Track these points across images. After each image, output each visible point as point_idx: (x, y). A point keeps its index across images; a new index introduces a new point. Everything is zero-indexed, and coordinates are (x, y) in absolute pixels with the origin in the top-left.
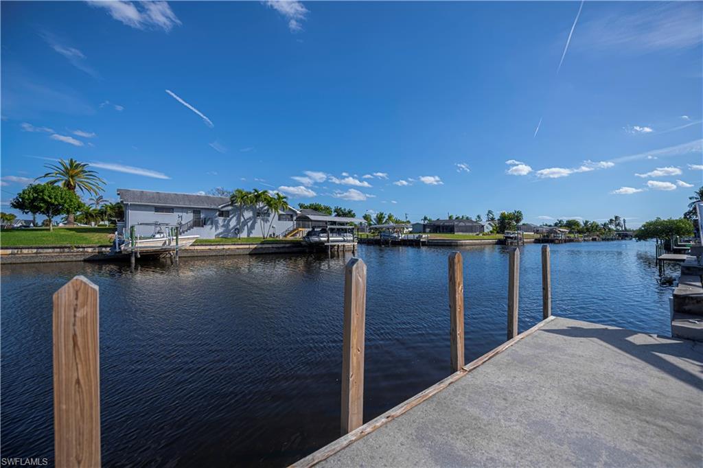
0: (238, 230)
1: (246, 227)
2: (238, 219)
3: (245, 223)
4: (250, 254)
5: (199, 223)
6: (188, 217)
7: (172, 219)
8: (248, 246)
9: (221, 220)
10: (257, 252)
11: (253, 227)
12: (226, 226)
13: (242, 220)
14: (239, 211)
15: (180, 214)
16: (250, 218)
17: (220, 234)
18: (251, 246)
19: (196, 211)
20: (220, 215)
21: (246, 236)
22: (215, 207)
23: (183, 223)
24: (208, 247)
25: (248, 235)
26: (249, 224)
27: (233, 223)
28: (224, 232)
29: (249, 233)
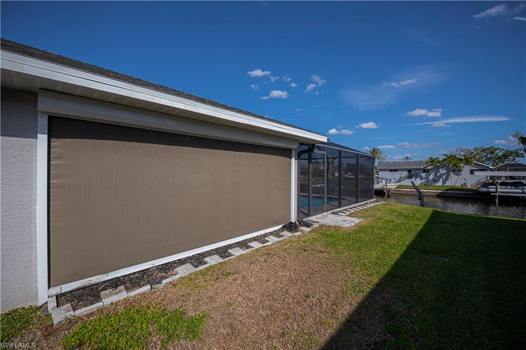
0: (435, 181)
1: (441, 179)
2: (436, 174)
3: (441, 176)
4: (437, 196)
5: (410, 177)
6: (405, 173)
7: (397, 175)
8: (435, 191)
9: (424, 175)
10: (443, 195)
11: (447, 179)
12: (427, 178)
13: (439, 174)
14: (437, 168)
15: (401, 172)
16: (444, 174)
17: (422, 183)
18: (438, 191)
19: (409, 171)
20: (423, 172)
21: (441, 185)
22: (419, 167)
23: (402, 176)
24: (410, 190)
25: (443, 184)
26: (444, 177)
27: (431, 177)
28: (425, 182)
29: (444, 182)
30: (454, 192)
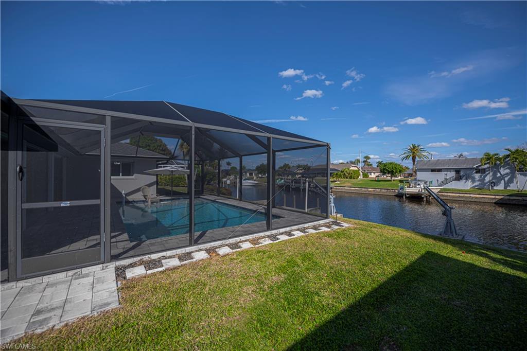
0: (493, 183)
1: (503, 181)
2: (494, 175)
3: (502, 177)
4: (495, 203)
5: (458, 178)
6: (452, 174)
7: (441, 176)
8: (494, 197)
9: (477, 176)
10: (504, 202)
11: (511, 181)
12: (482, 180)
13: (499, 175)
14: (496, 168)
15: (446, 173)
16: (507, 174)
17: (476, 186)
18: (497, 197)
19: (458, 171)
20: (476, 173)
21: (503, 189)
22: (471, 166)
23: (447, 178)
24: (458, 195)
25: (505, 188)
26: (506, 179)
27: (488, 179)
28: (480, 184)
29: (506, 185)
30: (521, 198)
